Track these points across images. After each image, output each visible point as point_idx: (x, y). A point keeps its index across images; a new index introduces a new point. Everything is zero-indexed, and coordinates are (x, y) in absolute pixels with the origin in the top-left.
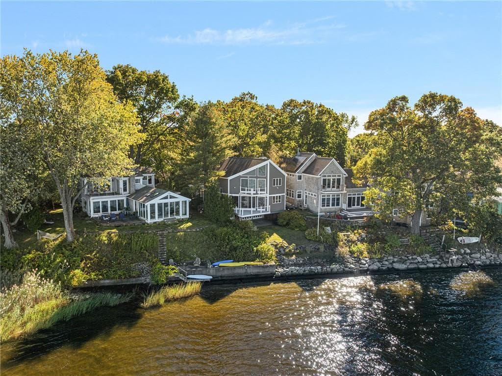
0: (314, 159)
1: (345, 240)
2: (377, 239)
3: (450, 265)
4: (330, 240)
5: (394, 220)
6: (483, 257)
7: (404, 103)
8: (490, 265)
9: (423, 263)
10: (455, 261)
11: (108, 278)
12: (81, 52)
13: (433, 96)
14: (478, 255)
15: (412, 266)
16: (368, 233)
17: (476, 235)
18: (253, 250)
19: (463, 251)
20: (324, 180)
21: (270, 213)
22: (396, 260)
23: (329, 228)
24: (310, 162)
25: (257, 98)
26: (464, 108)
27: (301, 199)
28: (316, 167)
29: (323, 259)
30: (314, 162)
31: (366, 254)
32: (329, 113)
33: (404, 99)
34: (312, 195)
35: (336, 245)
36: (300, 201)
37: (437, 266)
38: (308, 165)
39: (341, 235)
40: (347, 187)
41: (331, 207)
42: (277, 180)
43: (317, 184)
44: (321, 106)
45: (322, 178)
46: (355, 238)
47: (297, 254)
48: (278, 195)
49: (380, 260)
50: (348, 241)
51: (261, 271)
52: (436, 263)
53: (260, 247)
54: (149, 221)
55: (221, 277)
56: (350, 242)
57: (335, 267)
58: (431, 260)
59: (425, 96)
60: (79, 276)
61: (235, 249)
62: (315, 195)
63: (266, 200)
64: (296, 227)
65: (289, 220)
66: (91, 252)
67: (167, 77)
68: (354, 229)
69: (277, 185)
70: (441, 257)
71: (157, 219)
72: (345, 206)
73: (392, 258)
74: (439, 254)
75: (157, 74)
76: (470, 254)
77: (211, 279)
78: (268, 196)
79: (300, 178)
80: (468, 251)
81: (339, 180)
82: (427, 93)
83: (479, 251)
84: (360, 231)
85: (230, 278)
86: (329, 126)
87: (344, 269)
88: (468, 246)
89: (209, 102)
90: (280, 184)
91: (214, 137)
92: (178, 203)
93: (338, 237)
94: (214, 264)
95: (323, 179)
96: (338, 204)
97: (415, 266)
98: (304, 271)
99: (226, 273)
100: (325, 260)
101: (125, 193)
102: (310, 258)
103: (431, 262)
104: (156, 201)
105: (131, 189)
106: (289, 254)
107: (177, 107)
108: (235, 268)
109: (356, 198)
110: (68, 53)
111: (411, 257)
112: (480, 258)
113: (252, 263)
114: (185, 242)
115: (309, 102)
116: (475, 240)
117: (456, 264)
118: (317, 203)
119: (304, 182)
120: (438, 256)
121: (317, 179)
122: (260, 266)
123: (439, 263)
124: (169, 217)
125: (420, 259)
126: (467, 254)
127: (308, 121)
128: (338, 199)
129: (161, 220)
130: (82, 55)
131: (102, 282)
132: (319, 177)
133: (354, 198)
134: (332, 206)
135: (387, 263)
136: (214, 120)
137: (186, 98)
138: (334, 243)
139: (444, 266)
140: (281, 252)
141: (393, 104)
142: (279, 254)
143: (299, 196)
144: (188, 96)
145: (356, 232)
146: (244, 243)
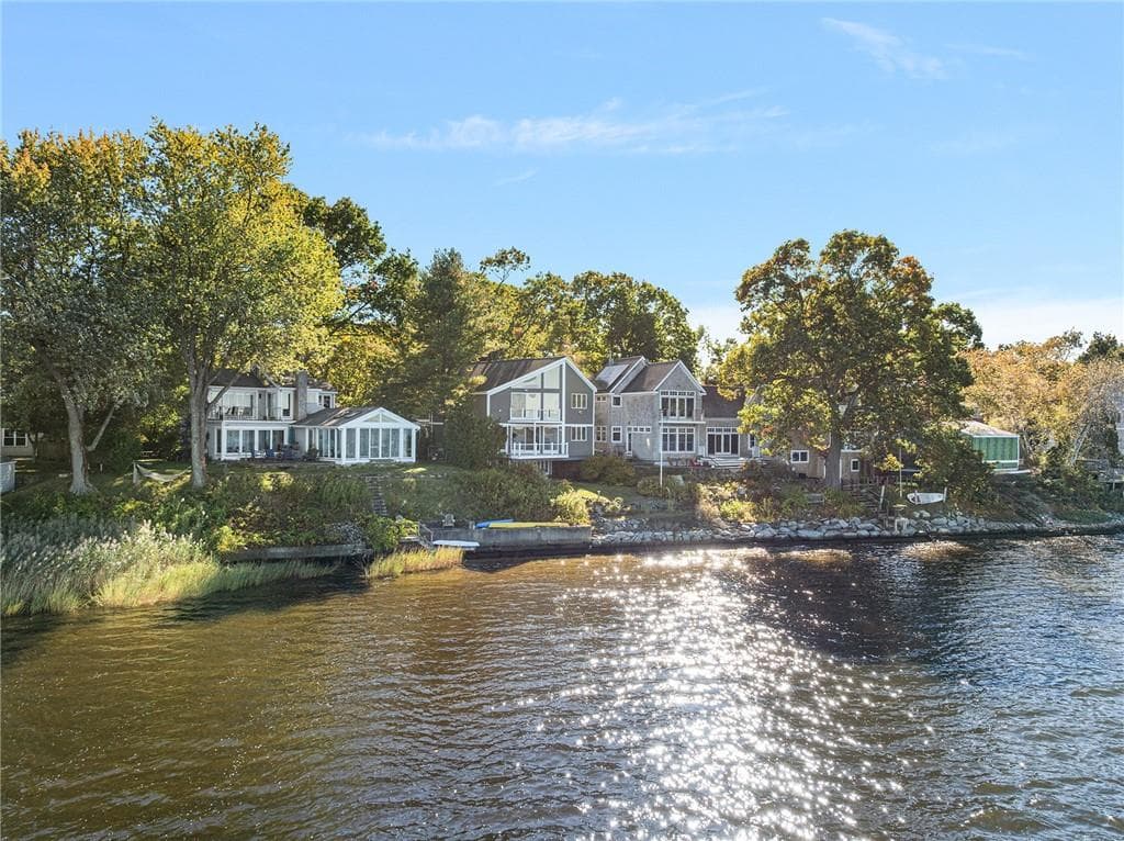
0: (642, 367)
1: (711, 496)
2: (768, 494)
3: (896, 532)
4: (684, 494)
5: (793, 469)
6: (952, 523)
7: (802, 253)
8: (964, 534)
9: (849, 529)
10: (905, 527)
11: (284, 543)
12: (256, 129)
13: (849, 236)
14: (944, 520)
15: (832, 534)
16: (750, 487)
17: (938, 490)
18: (549, 504)
19: (917, 515)
20: (665, 401)
21: (567, 456)
22: (801, 526)
23: (680, 477)
24: (635, 374)
25: (528, 259)
26: (902, 256)
27: (621, 442)
28: (647, 380)
29: (674, 523)
30: (643, 373)
31: (748, 516)
32: (662, 297)
33: (801, 244)
34: (641, 430)
35: (696, 501)
36: (618, 446)
37: (875, 533)
38: (631, 378)
39: (703, 489)
40: (705, 416)
41: (678, 452)
42: (579, 397)
43: (652, 408)
44: (644, 286)
45: (661, 396)
46: (728, 493)
47: (628, 514)
48: (581, 426)
49: (775, 526)
50: (716, 500)
51: (566, 536)
52: (873, 530)
53: (560, 498)
54: (344, 461)
55: (494, 546)
56: (719, 500)
57: (698, 533)
58: (863, 525)
59: (837, 236)
60: (229, 538)
61: (516, 502)
62: (648, 430)
63: (561, 433)
64: (618, 480)
65: (604, 468)
66: (244, 504)
67: (364, 210)
68: (723, 481)
69: (579, 406)
70: (881, 521)
71: (358, 460)
72: (703, 450)
73: (794, 523)
74: (876, 517)
75: (346, 203)
76: (930, 519)
77: (477, 547)
78: (564, 425)
79: (617, 401)
80: (927, 514)
81: (690, 401)
82: (841, 232)
83: (945, 514)
84: (734, 484)
85: (510, 549)
86: (662, 323)
87: (713, 538)
88: (926, 507)
89: (452, 250)
90: (584, 405)
91: (464, 312)
92: (396, 431)
93: (697, 490)
94: (479, 525)
95: (663, 399)
96: (690, 448)
97: (837, 533)
98: (643, 539)
99: (502, 539)
100: (677, 525)
101: (287, 418)
102: (650, 520)
103: (864, 529)
104: (358, 423)
105: (300, 410)
106: (613, 514)
107: (379, 270)
108: (518, 530)
109: (723, 437)
110: (233, 129)
111: (828, 522)
112: (945, 524)
113: (550, 524)
114: (419, 492)
115: (623, 277)
116: (936, 498)
117: (906, 531)
118: (653, 443)
119: (626, 410)
120: (874, 520)
121: (652, 397)
122: (564, 529)
123: (877, 528)
124: (380, 458)
125: (843, 524)
126: (925, 519)
127: (624, 309)
128: (690, 438)
129: (365, 461)
130: (256, 134)
131: (272, 550)
132: (655, 393)
133: (719, 437)
134: (680, 450)
135: (787, 530)
136: (462, 283)
137: (396, 254)
138: (693, 499)
139: (887, 533)
140: (595, 511)
141: (784, 255)
142: (593, 514)
143: (617, 437)
144: (400, 251)
145: (727, 485)
146: (532, 493)
